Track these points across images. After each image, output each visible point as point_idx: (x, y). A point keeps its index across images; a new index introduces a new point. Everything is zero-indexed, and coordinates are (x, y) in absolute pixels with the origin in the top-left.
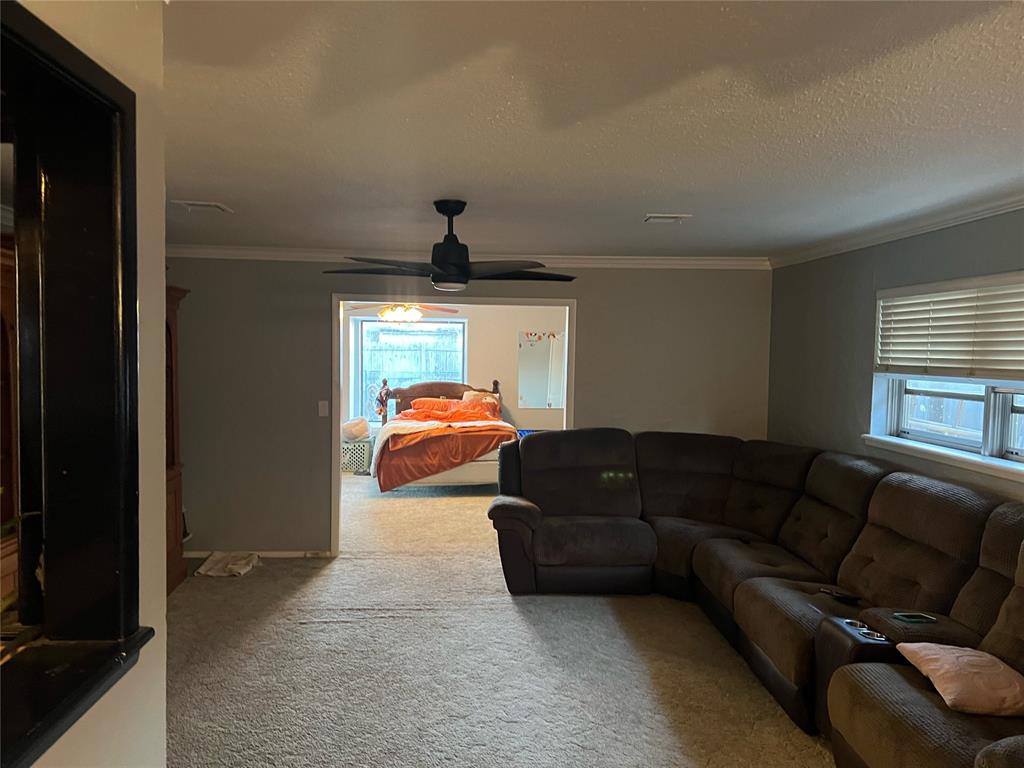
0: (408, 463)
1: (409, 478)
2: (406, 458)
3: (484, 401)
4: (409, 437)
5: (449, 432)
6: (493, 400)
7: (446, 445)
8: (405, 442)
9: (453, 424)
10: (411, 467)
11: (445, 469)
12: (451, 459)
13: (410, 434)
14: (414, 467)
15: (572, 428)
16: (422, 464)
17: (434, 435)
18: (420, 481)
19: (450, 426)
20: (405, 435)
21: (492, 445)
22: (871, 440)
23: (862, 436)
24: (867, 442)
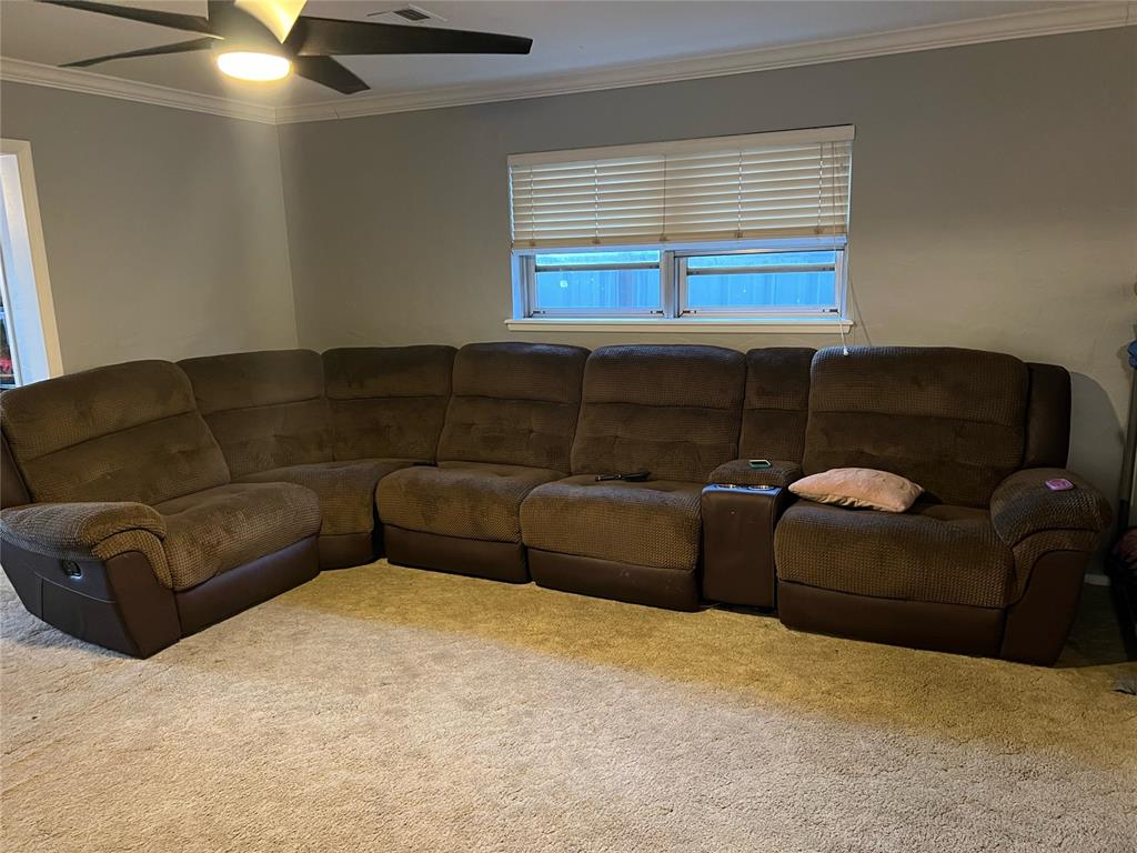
22: (517, 324)
23: (506, 321)
24: (510, 327)
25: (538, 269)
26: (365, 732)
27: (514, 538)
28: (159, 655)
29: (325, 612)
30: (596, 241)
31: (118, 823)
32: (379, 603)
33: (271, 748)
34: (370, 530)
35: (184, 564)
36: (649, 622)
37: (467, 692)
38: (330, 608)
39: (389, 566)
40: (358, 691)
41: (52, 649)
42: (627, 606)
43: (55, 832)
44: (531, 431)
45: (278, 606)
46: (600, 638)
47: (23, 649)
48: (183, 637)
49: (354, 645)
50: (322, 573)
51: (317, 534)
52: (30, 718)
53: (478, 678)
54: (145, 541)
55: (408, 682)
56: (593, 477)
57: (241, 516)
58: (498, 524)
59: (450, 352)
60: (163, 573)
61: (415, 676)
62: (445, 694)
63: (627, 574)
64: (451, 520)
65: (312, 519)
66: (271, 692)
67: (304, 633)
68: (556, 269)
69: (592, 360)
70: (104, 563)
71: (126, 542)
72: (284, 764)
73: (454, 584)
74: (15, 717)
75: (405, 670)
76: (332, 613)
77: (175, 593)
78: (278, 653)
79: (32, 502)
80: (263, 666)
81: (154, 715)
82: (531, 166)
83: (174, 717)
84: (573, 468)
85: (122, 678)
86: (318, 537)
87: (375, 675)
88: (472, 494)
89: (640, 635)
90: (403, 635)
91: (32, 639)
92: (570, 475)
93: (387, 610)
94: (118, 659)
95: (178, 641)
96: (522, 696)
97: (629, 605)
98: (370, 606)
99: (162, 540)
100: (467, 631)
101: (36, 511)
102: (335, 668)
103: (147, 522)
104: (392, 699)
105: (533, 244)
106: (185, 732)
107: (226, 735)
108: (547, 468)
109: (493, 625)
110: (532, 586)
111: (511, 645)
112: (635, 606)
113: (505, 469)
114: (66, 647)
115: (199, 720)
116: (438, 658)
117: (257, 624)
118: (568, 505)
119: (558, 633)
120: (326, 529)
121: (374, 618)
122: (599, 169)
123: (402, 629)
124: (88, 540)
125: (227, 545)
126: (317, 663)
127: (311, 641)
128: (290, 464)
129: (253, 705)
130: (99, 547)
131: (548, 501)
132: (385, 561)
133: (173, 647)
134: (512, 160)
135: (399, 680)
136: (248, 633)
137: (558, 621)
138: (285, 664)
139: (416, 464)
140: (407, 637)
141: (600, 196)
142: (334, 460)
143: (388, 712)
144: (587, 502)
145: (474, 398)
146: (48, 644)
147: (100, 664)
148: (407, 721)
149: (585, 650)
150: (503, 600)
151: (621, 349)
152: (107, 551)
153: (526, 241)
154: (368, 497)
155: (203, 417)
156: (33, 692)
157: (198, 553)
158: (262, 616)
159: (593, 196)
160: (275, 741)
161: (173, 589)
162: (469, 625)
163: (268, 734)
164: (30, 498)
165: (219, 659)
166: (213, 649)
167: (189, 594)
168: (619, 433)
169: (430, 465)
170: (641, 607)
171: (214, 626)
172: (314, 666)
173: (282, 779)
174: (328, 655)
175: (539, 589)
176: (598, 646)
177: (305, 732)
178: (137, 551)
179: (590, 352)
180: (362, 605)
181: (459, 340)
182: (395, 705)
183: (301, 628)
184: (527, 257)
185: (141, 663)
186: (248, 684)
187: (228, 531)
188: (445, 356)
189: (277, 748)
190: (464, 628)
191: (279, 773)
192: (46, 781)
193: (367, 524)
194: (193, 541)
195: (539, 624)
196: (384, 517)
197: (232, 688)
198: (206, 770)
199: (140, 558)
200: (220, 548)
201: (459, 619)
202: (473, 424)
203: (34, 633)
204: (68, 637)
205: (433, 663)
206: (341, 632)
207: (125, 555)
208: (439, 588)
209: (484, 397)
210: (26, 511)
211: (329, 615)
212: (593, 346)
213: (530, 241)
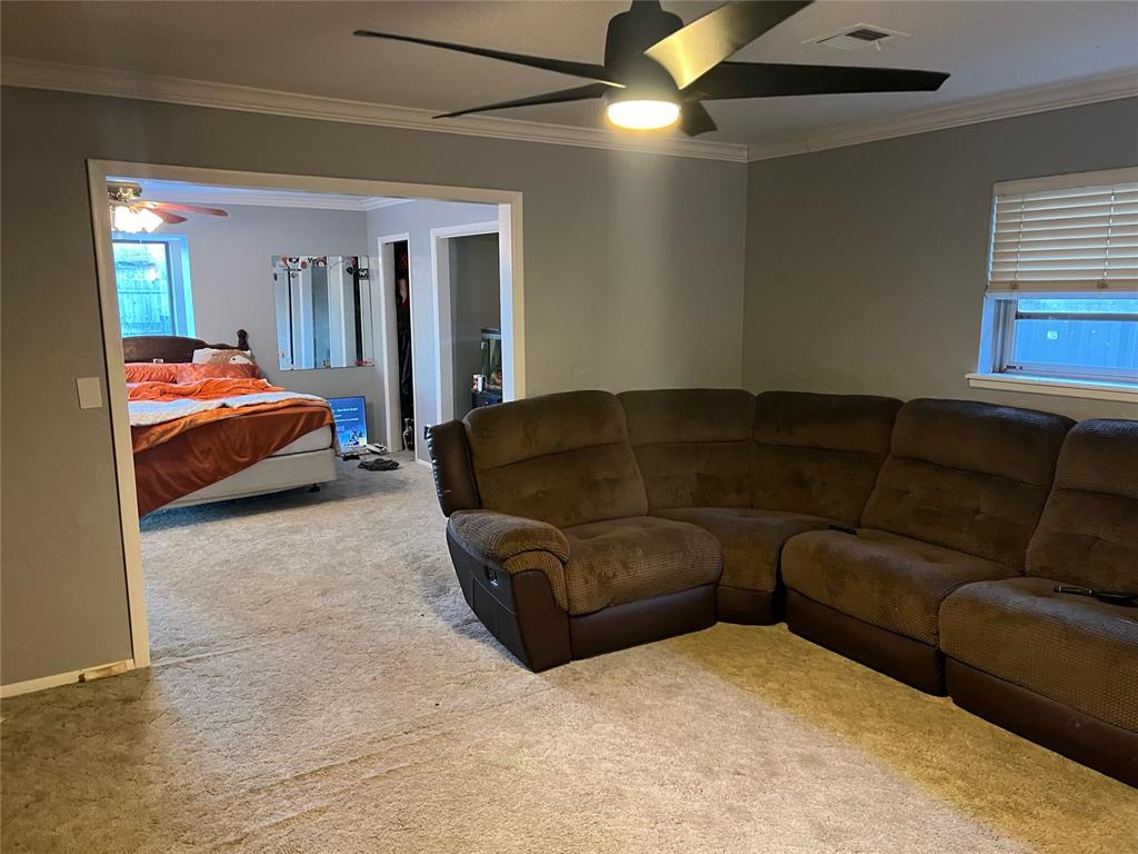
0: (161, 471)
1: (167, 496)
2: (156, 464)
3: (232, 362)
4: (159, 430)
5: (225, 414)
6: (246, 361)
7: (222, 435)
8: (153, 438)
9: (229, 401)
10: (168, 478)
11: (225, 474)
12: (236, 458)
13: (161, 424)
14: (172, 477)
15: (522, 396)
16: (185, 470)
17: (201, 421)
18: (183, 499)
19: (224, 406)
20: (153, 426)
21: (298, 429)
22: (982, 379)
23: (967, 376)
24: (972, 383)
25: (1019, 316)
26: (700, 824)
27: (931, 640)
28: (548, 673)
29: (706, 669)
30: (1102, 285)
31: (456, 836)
32: (763, 675)
33: (605, 808)
34: (770, 591)
35: (579, 591)
36: (1098, 797)
37: (825, 816)
38: (710, 665)
39: (788, 633)
40: (709, 772)
41: (474, 641)
42: (1072, 766)
43: (407, 826)
44: (977, 512)
45: (665, 650)
46: (1020, 800)
47: (453, 635)
48: (573, 659)
49: (723, 716)
50: (719, 623)
51: (716, 583)
52: (434, 704)
53: (845, 802)
54: (548, 563)
55: (763, 780)
56: (1050, 584)
57: (640, 553)
58: (911, 618)
59: (892, 406)
60: (560, 595)
61: (774, 774)
62: (799, 809)
63: (1077, 725)
64: (858, 600)
65: (711, 567)
66: (627, 745)
67: (679, 687)
68: (1045, 316)
69: (1076, 434)
70: (512, 577)
71: (531, 560)
72: (611, 832)
73: (852, 673)
74: (424, 700)
75: (765, 764)
76: (714, 672)
77: (570, 616)
78: (648, 702)
79: (480, 508)
80: (630, 713)
81: (524, 733)
82: (1023, 194)
83: (538, 742)
84: (1028, 568)
85: (512, 687)
86: (718, 585)
87: (733, 759)
88: (886, 577)
89: (1079, 812)
90: (777, 718)
91: (462, 628)
92: (1023, 574)
93: (770, 684)
94: (516, 666)
95: (568, 662)
96: (890, 845)
97: (1077, 764)
98: (754, 675)
99: (564, 564)
100: (849, 737)
101: (477, 517)
102: (696, 737)
103: (553, 545)
104: (741, 794)
105: (1014, 286)
106: (540, 762)
107: (573, 778)
108: (992, 560)
109: (881, 738)
110: (947, 702)
111: (896, 773)
112: (1085, 769)
113: (936, 552)
114: (483, 641)
115: (555, 753)
116: (808, 761)
117: (639, 664)
118: (1005, 616)
119: (964, 776)
120: (725, 580)
121: (753, 691)
122: (1118, 196)
123: (777, 713)
124: (501, 553)
125: (622, 579)
126: (680, 725)
127: (683, 698)
128: (707, 504)
129: (606, 753)
130: (509, 561)
131: (977, 605)
132: (784, 626)
133: (562, 667)
134: (997, 188)
135: (755, 774)
136: (628, 672)
137: (968, 758)
138: (651, 717)
139: (832, 528)
140: (781, 725)
141: (1114, 229)
142: (752, 507)
143: (731, 809)
144: (1028, 618)
145: (914, 461)
146: (473, 636)
147: (502, 667)
148: (747, 828)
149: (993, 810)
150: (904, 710)
151: (1119, 425)
152: (515, 566)
153: (1006, 282)
154: (773, 555)
155: (632, 447)
156: (446, 678)
157: (594, 582)
158: (646, 657)
159: (1105, 229)
160: (612, 802)
161: (568, 612)
162: (854, 730)
163: (608, 790)
164: (479, 505)
165: (595, 692)
166: (593, 680)
167: (582, 620)
168: (1100, 535)
169: (847, 531)
170: (1093, 772)
171: (602, 656)
172: (675, 728)
173: (603, 848)
174: (694, 719)
175: (955, 707)
176: (1015, 810)
177: (642, 802)
178: (541, 571)
179: (1076, 423)
180: (746, 671)
181: (907, 394)
182: (741, 803)
183: (678, 680)
184: (1006, 302)
185: (531, 676)
186: (610, 727)
187: (625, 566)
188: (888, 409)
189: (611, 809)
190: (847, 732)
191: (603, 839)
192: (422, 770)
193: (767, 584)
194: (591, 569)
195: (941, 756)
196: (786, 578)
197: (595, 727)
198: (544, 810)
199: (542, 579)
200: (615, 581)
201: (845, 719)
202: (908, 492)
203: (468, 622)
204: (489, 633)
205: (798, 766)
206: (713, 696)
207: (530, 573)
208: (834, 674)
209: (925, 462)
210: (470, 515)
211: (709, 674)
212: (1080, 415)
213: (1011, 282)
